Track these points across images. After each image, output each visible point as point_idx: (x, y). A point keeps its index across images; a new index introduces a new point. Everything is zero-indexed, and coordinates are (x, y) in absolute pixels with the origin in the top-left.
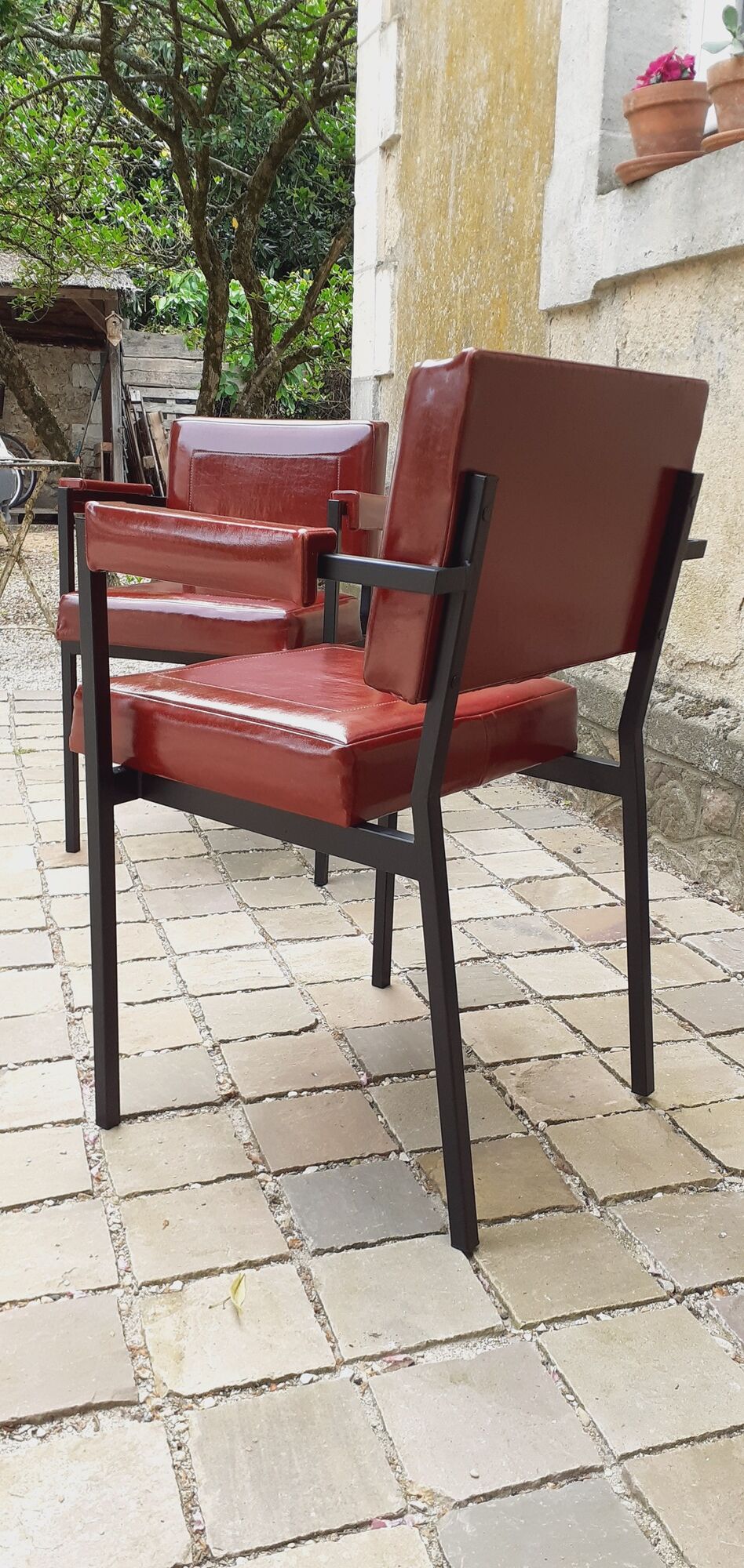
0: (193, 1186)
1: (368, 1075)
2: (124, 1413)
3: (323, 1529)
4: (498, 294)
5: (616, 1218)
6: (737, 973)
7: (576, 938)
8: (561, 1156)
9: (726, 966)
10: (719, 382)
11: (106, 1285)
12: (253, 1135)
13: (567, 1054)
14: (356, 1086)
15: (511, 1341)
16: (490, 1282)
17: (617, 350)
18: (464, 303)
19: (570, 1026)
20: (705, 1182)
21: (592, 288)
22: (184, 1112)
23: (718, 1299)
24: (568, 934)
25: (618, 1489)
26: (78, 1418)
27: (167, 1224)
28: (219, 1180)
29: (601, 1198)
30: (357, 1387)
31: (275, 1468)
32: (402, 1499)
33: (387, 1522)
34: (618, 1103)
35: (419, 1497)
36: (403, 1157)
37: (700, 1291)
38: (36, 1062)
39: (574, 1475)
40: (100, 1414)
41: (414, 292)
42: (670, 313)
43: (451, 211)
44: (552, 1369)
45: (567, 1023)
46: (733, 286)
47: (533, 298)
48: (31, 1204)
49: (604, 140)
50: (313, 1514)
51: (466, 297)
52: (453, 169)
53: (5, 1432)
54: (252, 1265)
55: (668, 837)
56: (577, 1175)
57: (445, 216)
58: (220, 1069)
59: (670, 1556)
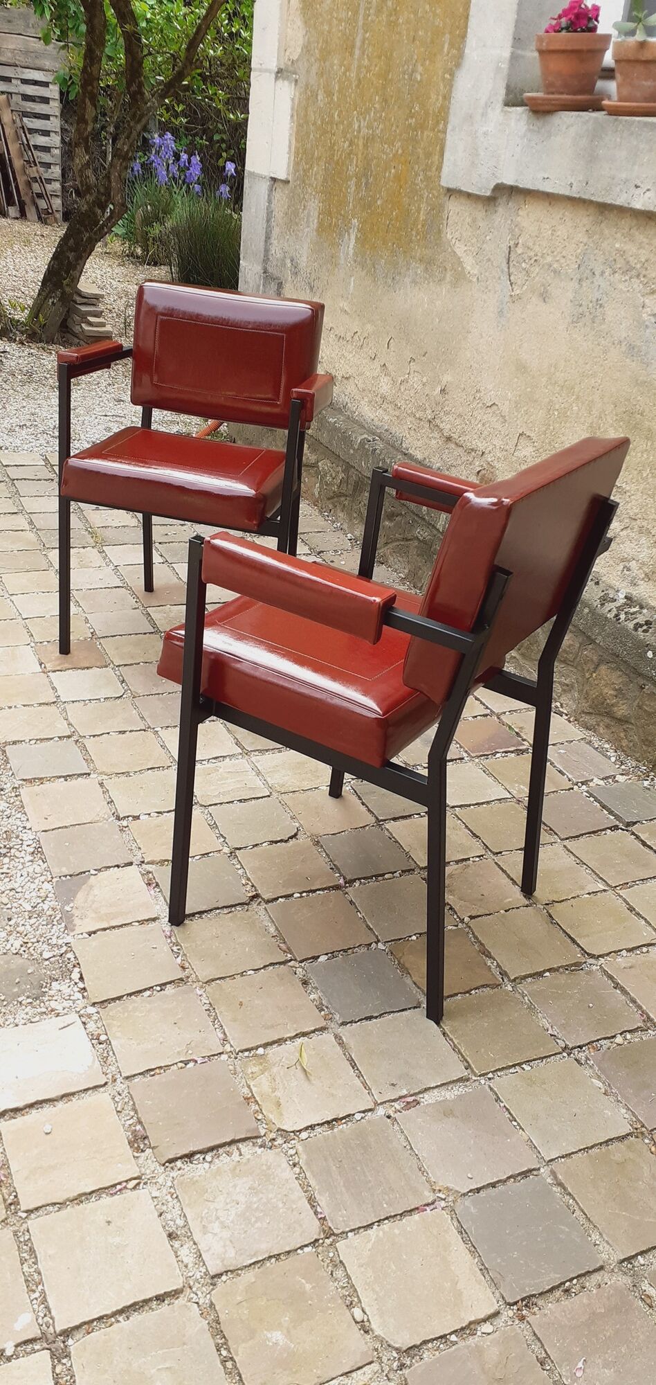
0: (249, 973)
1: (344, 878)
2: (254, 1144)
3: (393, 1214)
4: (400, 151)
5: (523, 993)
6: (578, 782)
7: (464, 749)
8: (482, 944)
9: (570, 776)
10: (596, 309)
11: (216, 1053)
12: (277, 929)
13: (473, 857)
14: (337, 887)
15: (473, 1085)
16: (454, 1043)
17: (510, 247)
18: (366, 146)
19: (472, 832)
20: (575, 964)
21: (492, 187)
22: (226, 911)
23: (592, 1054)
24: (458, 745)
25: (549, 1180)
26: (227, 1148)
27: (241, 1004)
28: (265, 967)
29: (512, 978)
30: (389, 1120)
31: (356, 1177)
32: (432, 1194)
33: (427, 1208)
34: (513, 901)
35: (440, 1191)
36: (381, 946)
37: (581, 1047)
38: (109, 867)
39: (525, 1174)
40: (240, 1145)
41: (315, 112)
42: (559, 233)
43: (357, 52)
44: (502, 1105)
45: (469, 830)
46: (616, 233)
47: (434, 169)
48: (145, 990)
49: (514, 58)
50: (385, 1205)
51: (369, 140)
52: (362, 12)
53: (186, 1159)
54: (304, 1034)
55: (523, 655)
56: (494, 960)
57: (352, 54)
58: (240, 872)
59: (582, 1220)
